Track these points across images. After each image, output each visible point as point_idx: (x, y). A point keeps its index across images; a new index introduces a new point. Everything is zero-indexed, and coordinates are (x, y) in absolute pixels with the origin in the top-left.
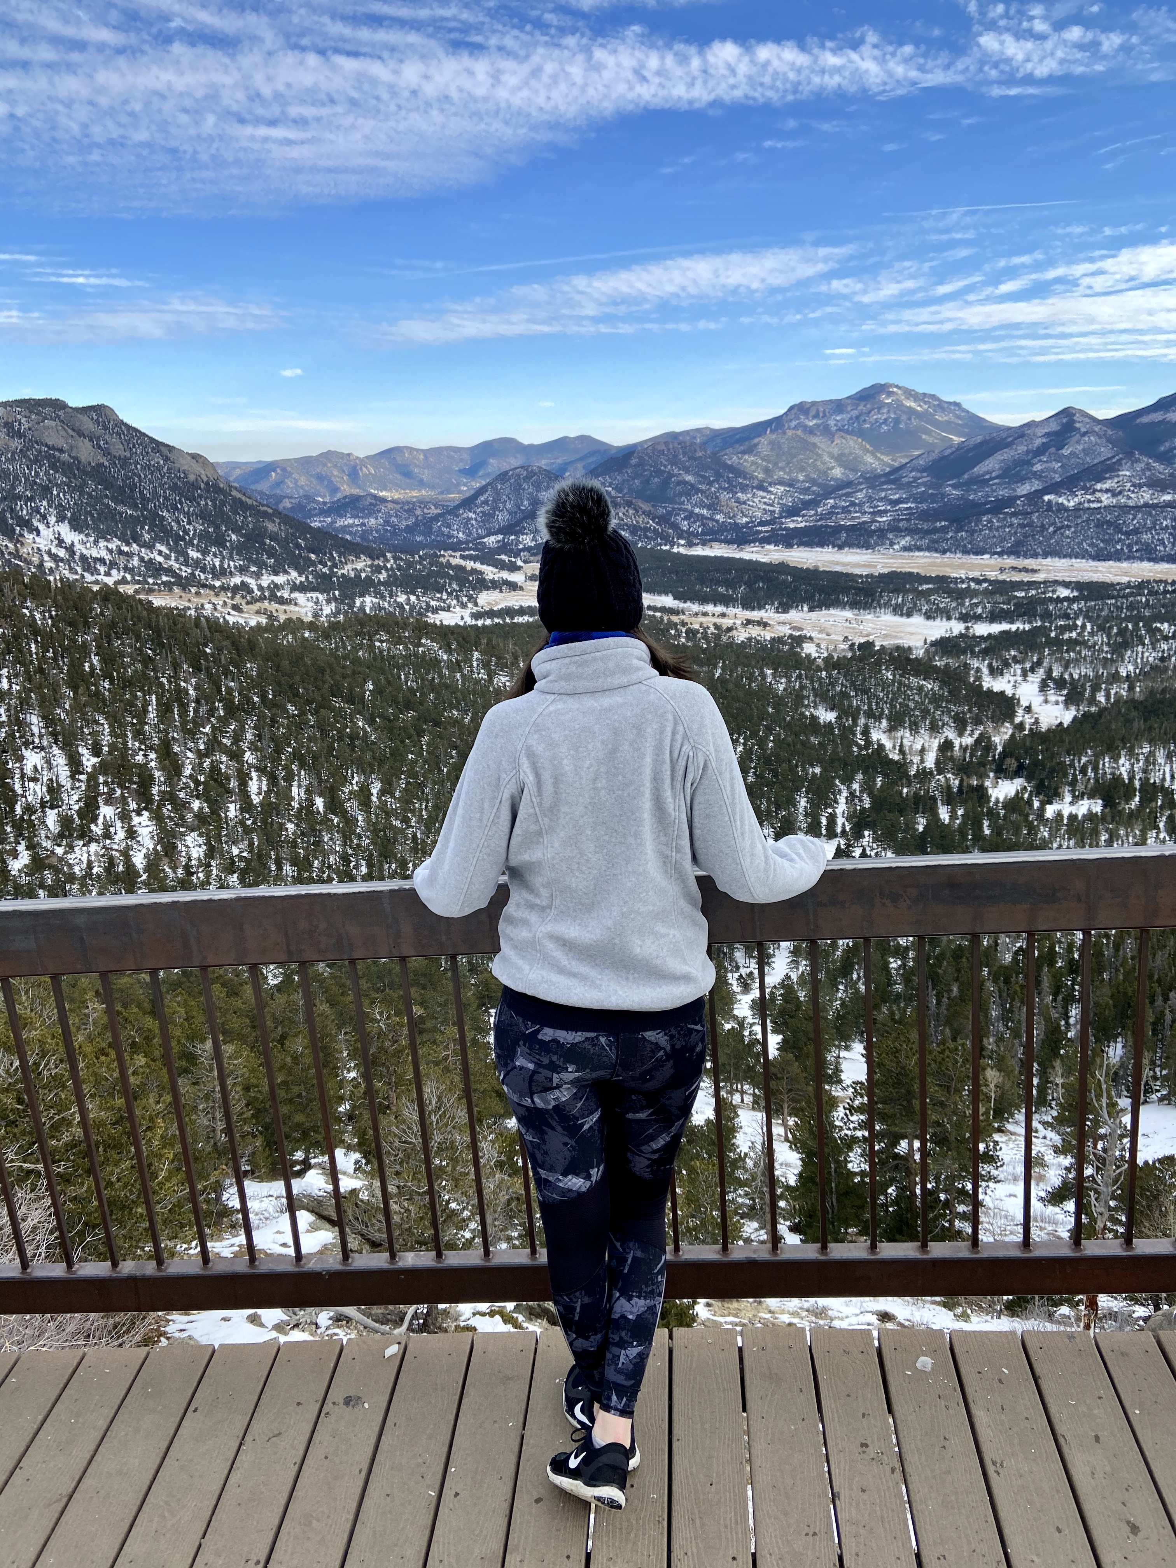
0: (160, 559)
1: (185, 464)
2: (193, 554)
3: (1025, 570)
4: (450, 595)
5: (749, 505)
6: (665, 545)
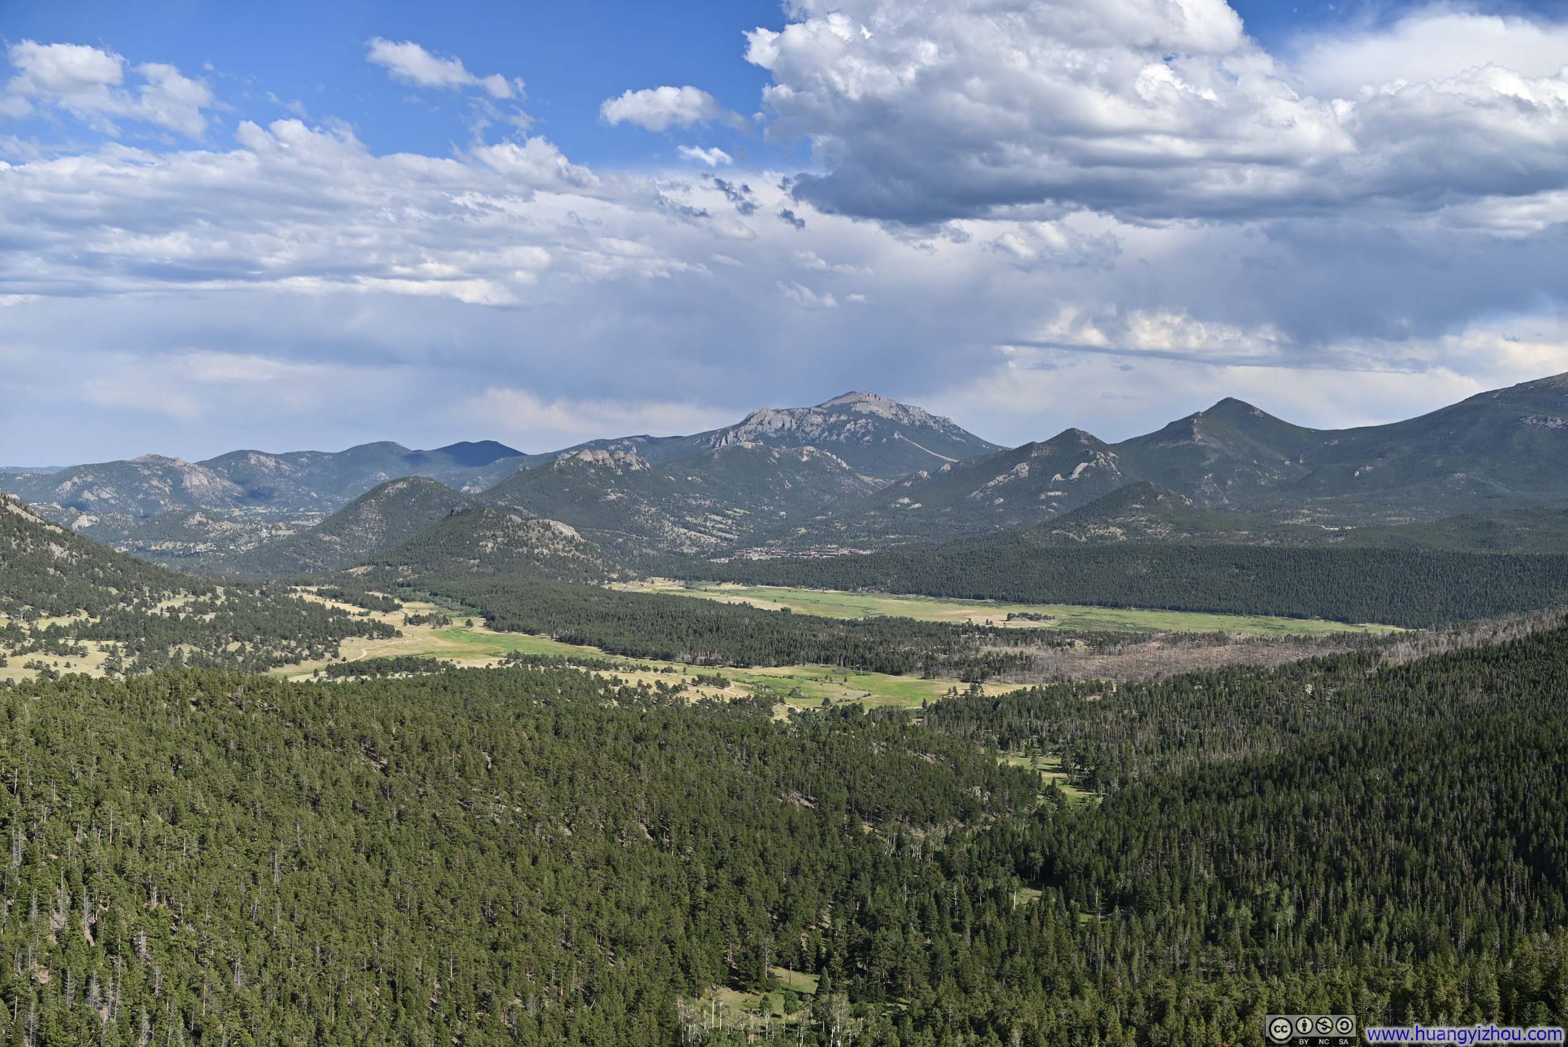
3: (1037, 618)
4: (299, 643)
5: (700, 532)
6: (592, 580)
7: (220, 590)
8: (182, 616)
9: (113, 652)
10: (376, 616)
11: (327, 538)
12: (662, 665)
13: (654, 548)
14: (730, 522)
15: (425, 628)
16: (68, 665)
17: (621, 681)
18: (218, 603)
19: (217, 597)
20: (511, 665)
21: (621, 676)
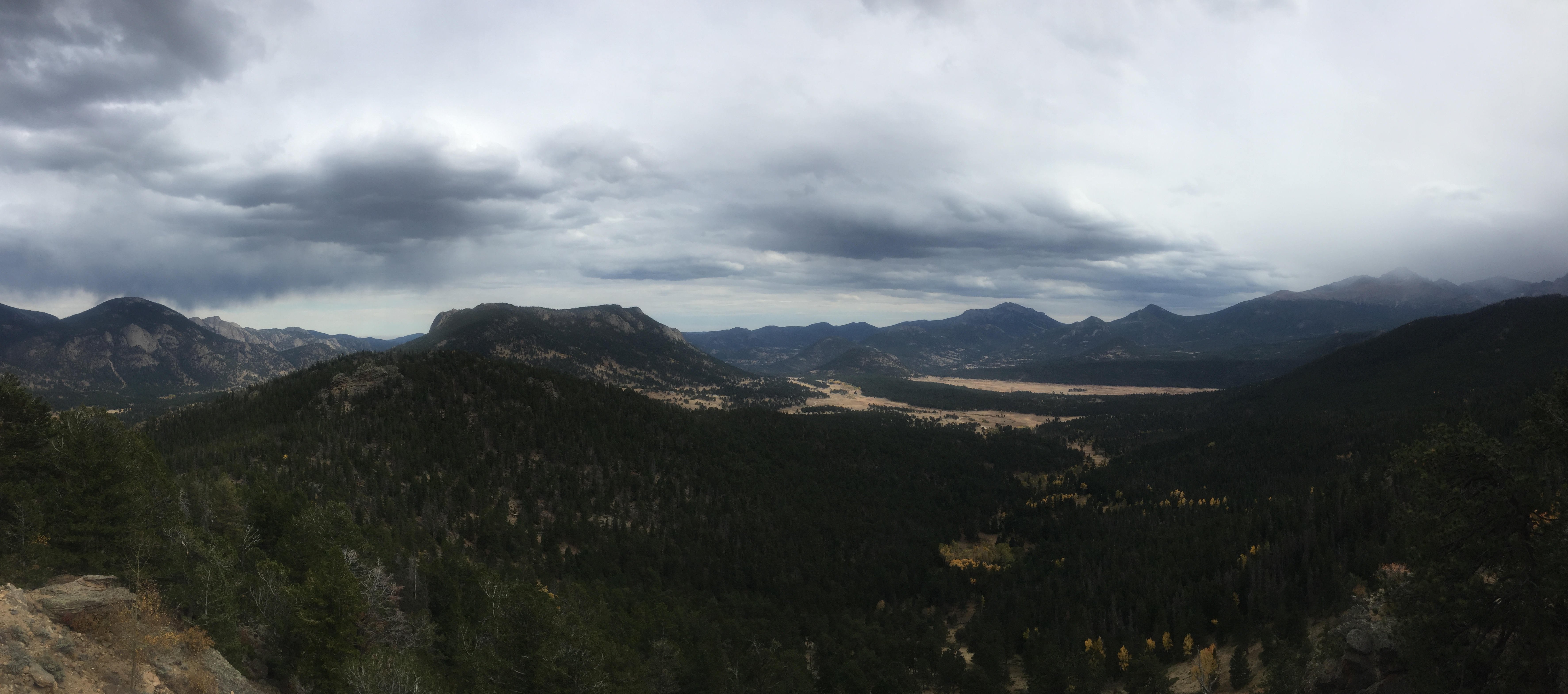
0: (653, 377)
1: (668, 333)
2: (668, 375)
3: (1080, 390)
4: (791, 399)
5: (946, 358)
6: (904, 377)
7: (762, 378)
8: (748, 387)
9: (725, 400)
10: (820, 389)
11: (801, 359)
12: (932, 411)
13: (928, 364)
14: (958, 354)
15: (839, 394)
16: (709, 404)
17: (916, 416)
18: (761, 383)
19: (761, 381)
20: (872, 409)
21: (916, 415)
